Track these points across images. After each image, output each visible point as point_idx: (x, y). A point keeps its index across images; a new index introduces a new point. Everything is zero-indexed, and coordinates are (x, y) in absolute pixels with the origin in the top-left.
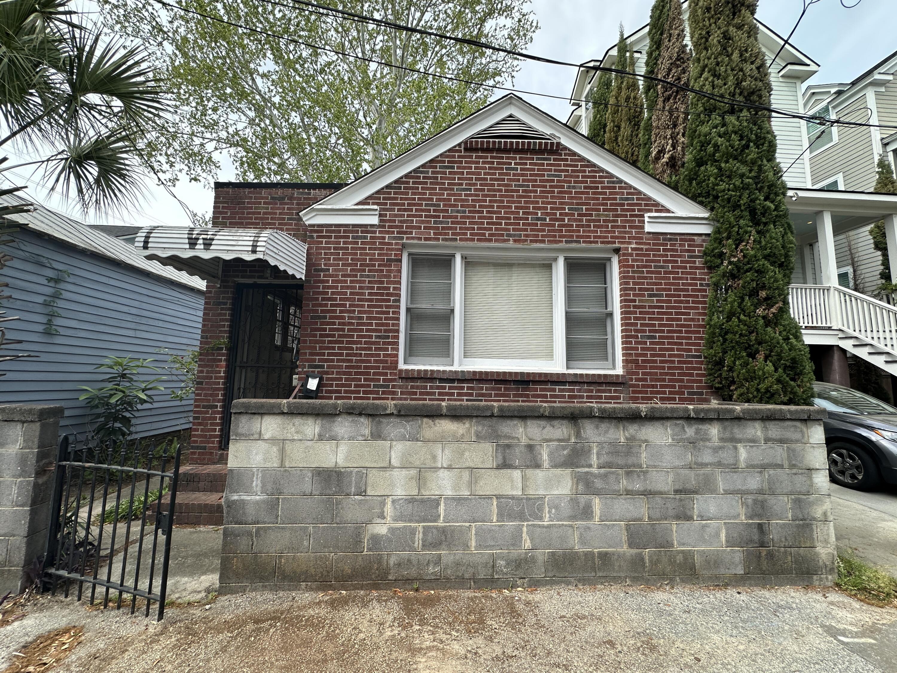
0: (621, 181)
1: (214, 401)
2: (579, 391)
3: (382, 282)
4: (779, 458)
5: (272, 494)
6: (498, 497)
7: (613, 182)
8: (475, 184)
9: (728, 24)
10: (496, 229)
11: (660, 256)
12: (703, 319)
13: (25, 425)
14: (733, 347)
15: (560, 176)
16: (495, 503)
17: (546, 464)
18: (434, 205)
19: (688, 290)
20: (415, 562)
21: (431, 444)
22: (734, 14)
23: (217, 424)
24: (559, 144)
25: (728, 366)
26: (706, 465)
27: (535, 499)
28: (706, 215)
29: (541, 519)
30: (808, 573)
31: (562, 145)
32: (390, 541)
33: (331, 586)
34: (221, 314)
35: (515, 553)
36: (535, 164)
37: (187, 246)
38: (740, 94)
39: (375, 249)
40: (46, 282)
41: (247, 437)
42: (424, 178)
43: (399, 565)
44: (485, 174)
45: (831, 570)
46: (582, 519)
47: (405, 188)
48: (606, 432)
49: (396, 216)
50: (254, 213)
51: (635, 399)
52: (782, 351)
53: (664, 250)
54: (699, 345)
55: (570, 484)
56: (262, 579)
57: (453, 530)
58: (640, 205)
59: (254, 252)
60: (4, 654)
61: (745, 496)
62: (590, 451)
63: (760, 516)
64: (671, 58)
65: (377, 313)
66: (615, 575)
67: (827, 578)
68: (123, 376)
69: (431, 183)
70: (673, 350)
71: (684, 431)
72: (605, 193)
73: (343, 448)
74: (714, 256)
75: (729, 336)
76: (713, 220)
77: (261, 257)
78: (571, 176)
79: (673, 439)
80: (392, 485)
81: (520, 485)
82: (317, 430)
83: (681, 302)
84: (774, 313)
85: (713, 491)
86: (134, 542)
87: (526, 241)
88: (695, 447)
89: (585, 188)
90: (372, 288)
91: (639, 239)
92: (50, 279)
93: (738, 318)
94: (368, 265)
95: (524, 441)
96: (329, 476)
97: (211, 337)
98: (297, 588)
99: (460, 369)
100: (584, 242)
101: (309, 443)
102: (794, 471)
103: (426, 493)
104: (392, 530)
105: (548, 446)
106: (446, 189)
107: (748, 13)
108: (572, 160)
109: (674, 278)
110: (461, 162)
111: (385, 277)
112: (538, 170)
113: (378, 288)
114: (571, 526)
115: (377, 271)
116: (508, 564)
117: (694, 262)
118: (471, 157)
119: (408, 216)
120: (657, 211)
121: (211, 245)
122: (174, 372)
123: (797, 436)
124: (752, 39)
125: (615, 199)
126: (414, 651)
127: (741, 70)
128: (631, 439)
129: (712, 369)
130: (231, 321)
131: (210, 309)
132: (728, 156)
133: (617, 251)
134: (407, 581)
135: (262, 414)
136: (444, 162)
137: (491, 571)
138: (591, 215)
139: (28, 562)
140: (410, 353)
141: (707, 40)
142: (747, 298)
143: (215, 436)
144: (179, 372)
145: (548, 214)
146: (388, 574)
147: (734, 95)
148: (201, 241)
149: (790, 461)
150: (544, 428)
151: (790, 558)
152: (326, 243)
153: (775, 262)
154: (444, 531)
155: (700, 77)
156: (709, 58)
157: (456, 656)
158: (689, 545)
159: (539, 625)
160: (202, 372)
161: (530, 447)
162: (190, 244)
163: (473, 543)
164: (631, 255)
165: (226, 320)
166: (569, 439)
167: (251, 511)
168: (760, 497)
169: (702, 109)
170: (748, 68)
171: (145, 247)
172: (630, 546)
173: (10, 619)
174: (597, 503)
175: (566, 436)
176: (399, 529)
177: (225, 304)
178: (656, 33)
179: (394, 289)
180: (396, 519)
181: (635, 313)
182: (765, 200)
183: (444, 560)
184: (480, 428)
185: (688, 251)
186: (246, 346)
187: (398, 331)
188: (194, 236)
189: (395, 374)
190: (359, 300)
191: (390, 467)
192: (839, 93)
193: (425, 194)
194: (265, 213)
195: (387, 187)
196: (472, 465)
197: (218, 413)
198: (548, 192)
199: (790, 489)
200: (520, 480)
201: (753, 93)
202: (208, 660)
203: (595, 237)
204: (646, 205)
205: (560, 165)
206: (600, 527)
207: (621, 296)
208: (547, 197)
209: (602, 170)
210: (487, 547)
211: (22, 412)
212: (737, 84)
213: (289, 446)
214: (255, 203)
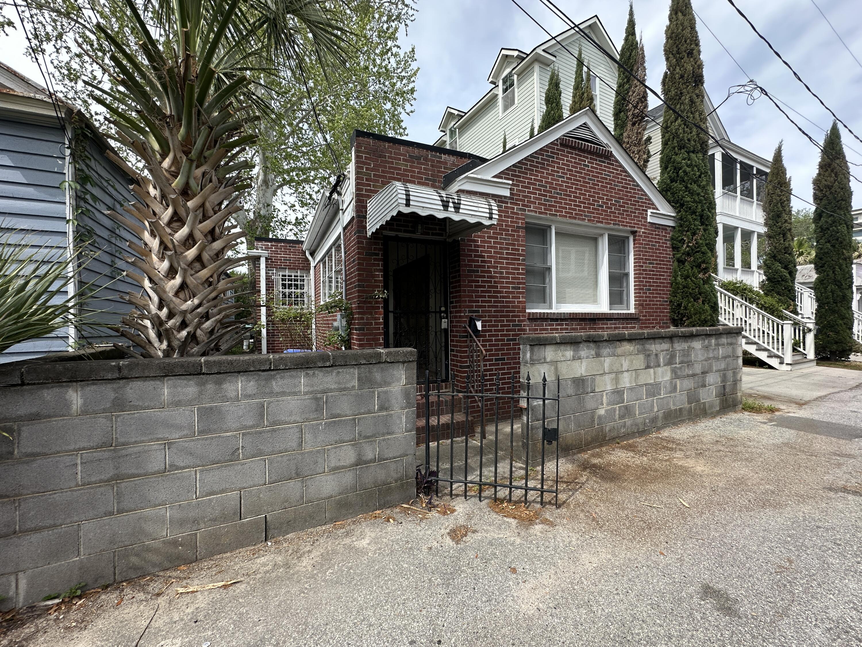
0: (638, 185)
2: (618, 324)
3: (513, 245)
6: (646, 385)
7: (635, 185)
8: (566, 174)
10: (578, 210)
11: (653, 238)
13: (405, 365)
15: (610, 176)
16: (645, 389)
18: (544, 186)
19: (664, 261)
20: (616, 428)
21: (620, 357)
24: (610, 152)
25: (684, 307)
26: (710, 358)
27: (658, 384)
28: (674, 215)
29: (660, 395)
30: (735, 405)
31: (612, 153)
32: (606, 418)
33: (583, 449)
35: (652, 415)
36: (598, 165)
37: (442, 208)
39: (508, 217)
42: (537, 162)
43: (610, 431)
44: (572, 166)
46: (674, 392)
47: (525, 169)
48: (682, 344)
49: (520, 191)
50: (395, 169)
51: (641, 328)
53: (655, 234)
54: (668, 294)
55: (670, 374)
57: (630, 407)
58: (646, 203)
61: (720, 372)
62: (676, 355)
63: (724, 382)
65: (512, 269)
67: (740, 406)
69: (541, 168)
70: (657, 297)
71: (705, 341)
72: (631, 193)
73: (584, 363)
74: (678, 241)
75: (685, 290)
76: (678, 218)
78: (615, 177)
79: (701, 346)
80: (606, 384)
81: (653, 377)
82: (572, 353)
83: (661, 268)
84: (707, 277)
85: (712, 372)
87: (594, 221)
88: (708, 350)
89: (622, 187)
90: (507, 249)
91: (645, 226)
93: (691, 279)
94: (505, 230)
95: (654, 352)
96: (579, 382)
100: (620, 225)
101: (569, 362)
102: (734, 358)
103: (619, 387)
104: (606, 411)
105: (663, 354)
106: (550, 174)
108: (616, 166)
109: (659, 253)
110: (558, 154)
111: (516, 240)
112: (600, 169)
113: (513, 249)
114: (670, 397)
115: (510, 235)
116: (649, 421)
117: (667, 244)
118: (564, 151)
119: (528, 192)
120: (653, 208)
121: (459, 208)
125: (636, 197)
128: (689, 347)
129: (674, 309)
131: (364, 259)
133: (634, 233)
134: (614, 439)
135: (545, 345)
136: (548, 152)
137: (644, 426)
138: (625, 207)
145: (604, 203)
146: (606, 436)
148: (451, 205)
150: (662, 344)
151: (731, 400)
154: (627, 408)
158: (705, 399)
162: (443, 206)
163: (637, 413)
164: (642, 236)
165: (380, 270)
166: (669, 350)
168: (724, 372)
171: (408, 205)
172: (688, 404)
174: (678, 383)
176: (609, 410)
177: (377, 255)
179: (522, 250)
180: (607, 405)
181: (642, 274)
183: (627, 424)
185: (665, 236)
187: (525, 284)
188: (444, 199)
190: (500, 258)
191: (604, 374)
193: (538, 176)
194: (405, 170)
195: (513, 165)
196: (636, 368)
198: (605, 187)
199: (732, 367)
200: (653, 374)
203: (626, 222)
204: (649, 203)
205: (610, 168)
206: (679, 395)
207: (635, 263)
208: (604, 191)
209: (631, 176)
210: (642, 414)
211: (405, 354)
213: (559, 365)
214: (395, 159)
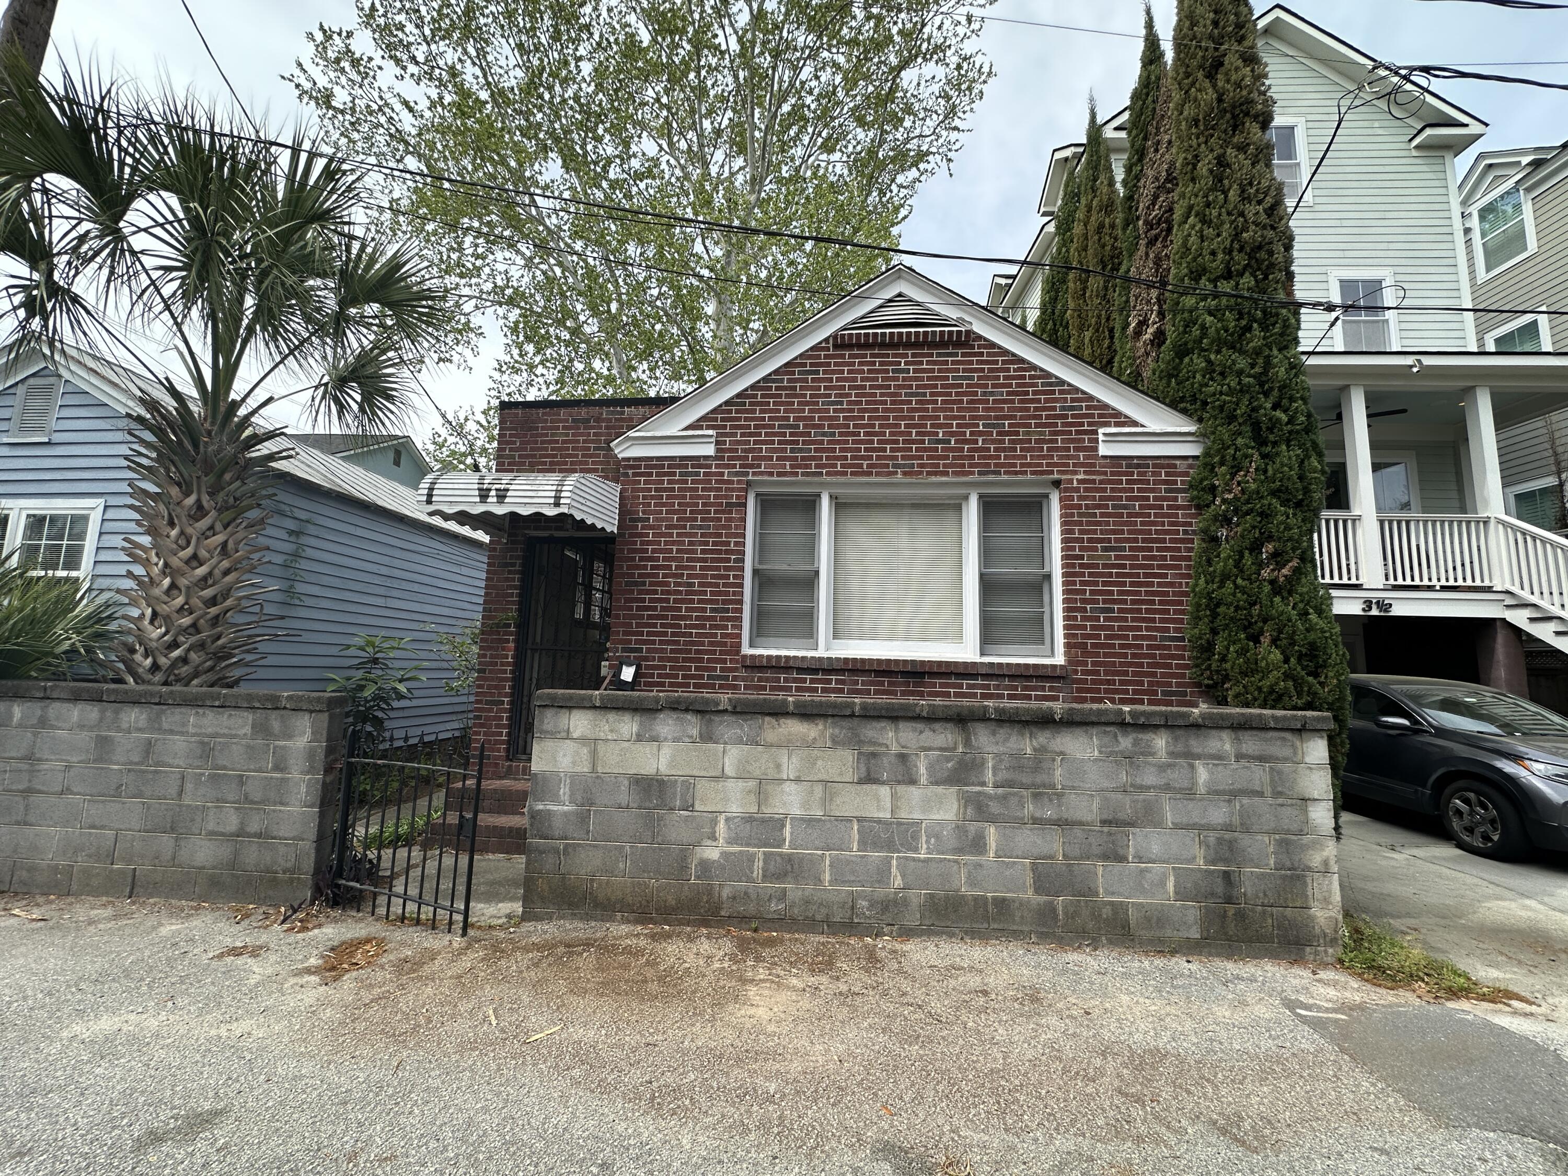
0: (1062, 382)
1: (500, 695)
2: (997, 687)
3: (720, 535)
4: (1258, 782)
5: (583, 805)
6: (860, 820)
7: (1051, 384)
8: (849, 395)
9: (1227, 143)
10: (878, 458)
11: (1120, 490)
12: (1187, 583)
13: (313, 715)
14: (1227, 625)
15: (972, 378)
16: (856, 827)
17: (923, 780)
18: (791, 427)
19: (1164, 541)
20: (754, 896)
21: (774, 749)
22: (1235, 128)
23: (503, 726)
24: (968, 332)
25: (1219, 654)
26: (1148, 788)
27: (908, 824)
28: (1193, 429)
29: (916, 850)
30: (1297, 943)
31: (974, 333)
32: (723, 868)
33: (651, 919)
34: (507, 579)
35: (881, 892)
36: (935, 363)
37: (478, 499)
38: (1241, 250)
39: (710, 490)
40: (286, 537)
41: (553, 735)
42: (777, 388)
43: (734, 898)
44: (863, 379)
45: (1333, 942)
46: (971, 853)
47: (751, 404)
48: (1006, 740)
49: (738, 443)
50: (550, 442)
52: (1294, 632)
53: (1128, 482)
54: (1181, 621)
55: (955, 806)
56: (571, 905)
57: (802, 858)
58: (1092, 416)
59: (557, 504)
60: (315, 952)
61: (1205, 833)
62: (983, 764)
63: (1226, 861)
64: (1157, 179)
65: (713, 577)
66: (1015, 928)
67: (1326, 952)
68: (375, 661)
69: (787, 396)
70: (1139, 629)
71: (1117, 741)
72: (1039, 401)
73: (667, 751)
74: (1203, 489)
75: (1222, 609)
76: (1204, 435)
77: (566, 511)
78: (988, 378)
79: (1100, 752)
80: (726, 800)
81: (889, 805)
82: (635, 729)
83: (1153, 558)
84: (1286, 576)
85: (1158, 824)
86: (417, 866)
87: (921, 473)
88: (1131, 763)
89: (1008, 394)
90: (707, 543)
91: (1089, 467)
92: (291, 533)
93: (1234, 583)
94: (700, 512)
95: (895, 749)
96: (649, 786)
97: (496, 610)
98: (611, 919)
99: (826, 655)
100: (1005, 473)
101: (626, 744)
102: (1280, 801)
103: (768, 810)
104: (724, 855)
105: (926, 756)
106: (807, 404)
107: (1255, 128)
108: (989, 354)
109: (1142, 523)
110: (829, 364)
111: (724, 527)
112: (940, 371)
113: (714, 544)
114: (956, 861)
115: (712, 519)
116: (872, 905)
117: (1176, 499)
118: (843, 356)
119: (755, 442)
120: (1117, 424)
121: (505, 497)
122: (444, 656)
123: (1287, 752)
124: (1260, 166)
125: (1054, 408)
126: (743, 981)
127: (1242, 214)
128: (1041, 750)
129: (1198, 658)
130: (521, 588)
131: (495, 573)
132: (1220, 344)
133: (1057, 484)
134: (742, 920)
135: (570, 708)
136: (805, 365)
137: (849, 912)
138: (1017, 433)
139: (317, 871)
140: (758, 633)
141: (1195, 167)
142: (1247, 553)
143: (502, 742)
144: (449, 657)
145: (953, 434)
146: (721, 908)
147: (1230, 252)
148: (493, 493)
149: (1274, 788)
150: (921, 732)
151: (1270, 921)
152: (646, 482)
153: (1288, 500)
154: (790, 860)
155: (1185, 222)
156: (1196, 196)
157: (794, 989)
158: (1120, 894)
159: (900, 971)
160: (484, 656)
161: (903, 758)
162: (480, 496)
163: (827, 877)
164: (1077, 490)
165: (515, 587)
166: (955, 748)
167: (558, 823)
168: (1228, 836)
169: (1186, 271)
170: (1251, 210)
171: (429, 502)
172: (1037, 891)
173: (310, 926)
174: (992, 834)
175: (951, 745)
176: (733, 854)
177: (513, 565)
178: (1137, 135)
179: (736, 544)
180: (729, 842)
181: (1083, 575)
182: (1274, 407)
183: (790, 896)
184: (837, 731)
185: (1166, 482)
186: (540, 622)
187: (741, 602)
188: (485, 486)
189: (737, 661)
190: (689, 560)
191: (723, 776)
192: (1537, 164)
193: (779, 411)
194: (564, 442)
195: (727, 403)
196: (828, 779)
197: (505, 711)
198: (954, 402)
199: (1273, 825)
200: (888, 799)
201: (1260, 247)
202: (521, 972)
203: (1022, 465)
204: (1100, 416)
205: (971, 363)
206: (995, 864)
207: (1063, 550)
208: (952, 410)
209: (1034, 367)
210: (844, 883)
211: (310, 700)
212: (1236, 235)
213: (601, 747)
214: (551, 428)
